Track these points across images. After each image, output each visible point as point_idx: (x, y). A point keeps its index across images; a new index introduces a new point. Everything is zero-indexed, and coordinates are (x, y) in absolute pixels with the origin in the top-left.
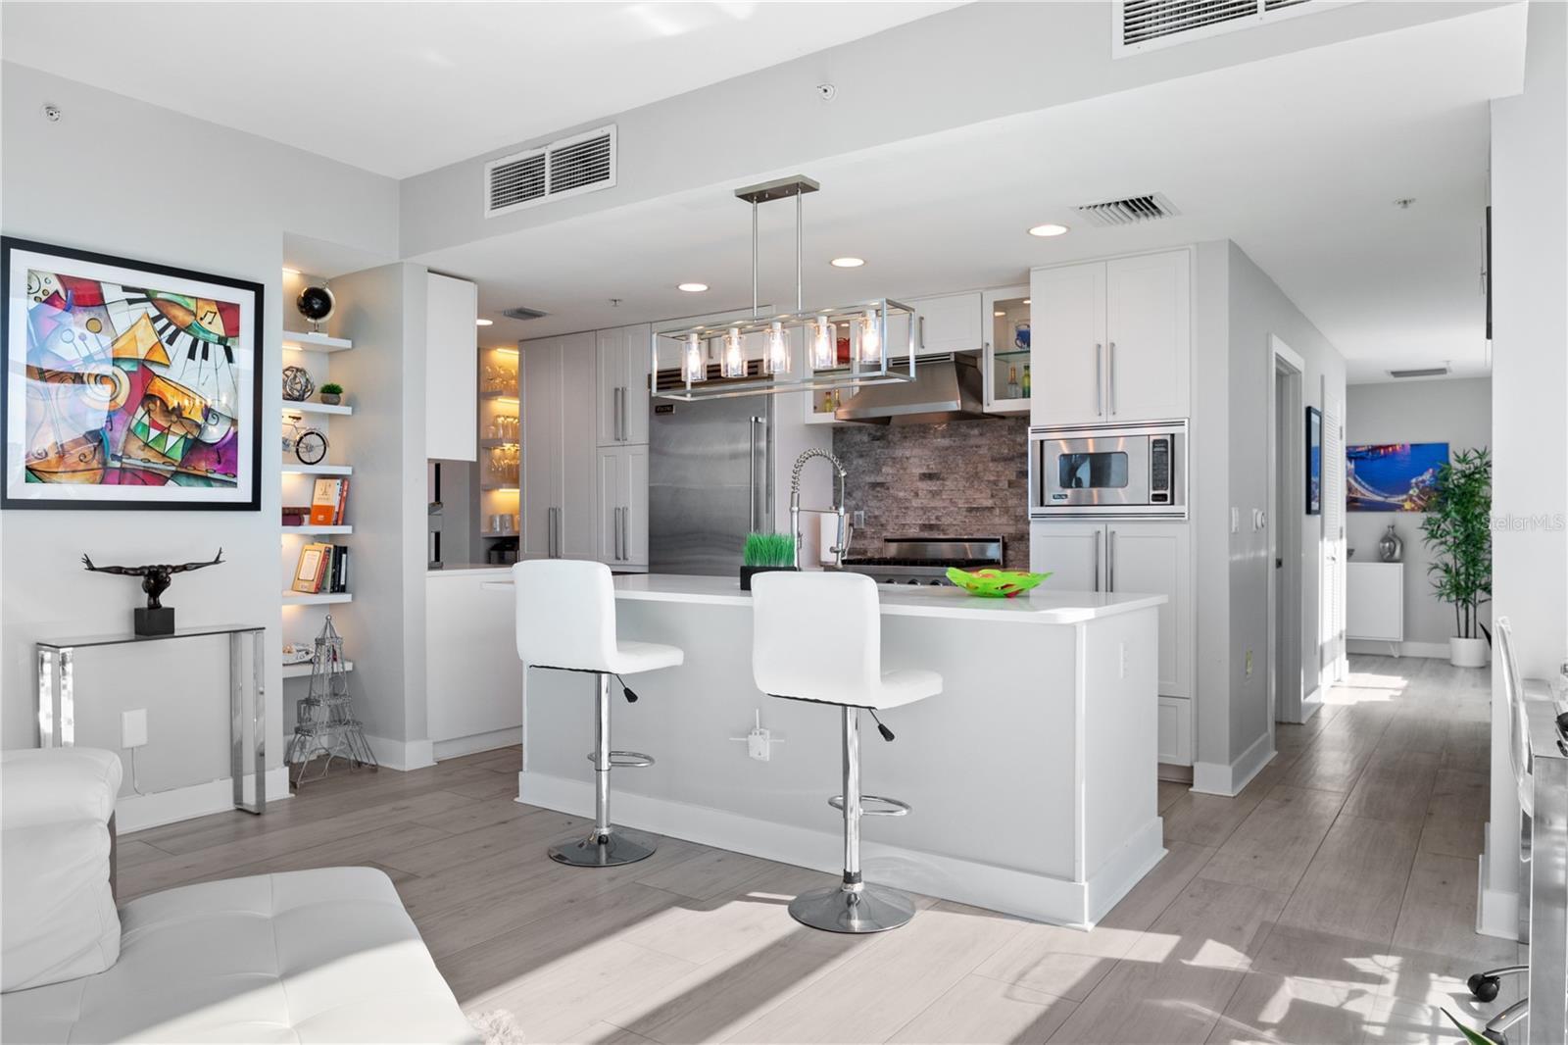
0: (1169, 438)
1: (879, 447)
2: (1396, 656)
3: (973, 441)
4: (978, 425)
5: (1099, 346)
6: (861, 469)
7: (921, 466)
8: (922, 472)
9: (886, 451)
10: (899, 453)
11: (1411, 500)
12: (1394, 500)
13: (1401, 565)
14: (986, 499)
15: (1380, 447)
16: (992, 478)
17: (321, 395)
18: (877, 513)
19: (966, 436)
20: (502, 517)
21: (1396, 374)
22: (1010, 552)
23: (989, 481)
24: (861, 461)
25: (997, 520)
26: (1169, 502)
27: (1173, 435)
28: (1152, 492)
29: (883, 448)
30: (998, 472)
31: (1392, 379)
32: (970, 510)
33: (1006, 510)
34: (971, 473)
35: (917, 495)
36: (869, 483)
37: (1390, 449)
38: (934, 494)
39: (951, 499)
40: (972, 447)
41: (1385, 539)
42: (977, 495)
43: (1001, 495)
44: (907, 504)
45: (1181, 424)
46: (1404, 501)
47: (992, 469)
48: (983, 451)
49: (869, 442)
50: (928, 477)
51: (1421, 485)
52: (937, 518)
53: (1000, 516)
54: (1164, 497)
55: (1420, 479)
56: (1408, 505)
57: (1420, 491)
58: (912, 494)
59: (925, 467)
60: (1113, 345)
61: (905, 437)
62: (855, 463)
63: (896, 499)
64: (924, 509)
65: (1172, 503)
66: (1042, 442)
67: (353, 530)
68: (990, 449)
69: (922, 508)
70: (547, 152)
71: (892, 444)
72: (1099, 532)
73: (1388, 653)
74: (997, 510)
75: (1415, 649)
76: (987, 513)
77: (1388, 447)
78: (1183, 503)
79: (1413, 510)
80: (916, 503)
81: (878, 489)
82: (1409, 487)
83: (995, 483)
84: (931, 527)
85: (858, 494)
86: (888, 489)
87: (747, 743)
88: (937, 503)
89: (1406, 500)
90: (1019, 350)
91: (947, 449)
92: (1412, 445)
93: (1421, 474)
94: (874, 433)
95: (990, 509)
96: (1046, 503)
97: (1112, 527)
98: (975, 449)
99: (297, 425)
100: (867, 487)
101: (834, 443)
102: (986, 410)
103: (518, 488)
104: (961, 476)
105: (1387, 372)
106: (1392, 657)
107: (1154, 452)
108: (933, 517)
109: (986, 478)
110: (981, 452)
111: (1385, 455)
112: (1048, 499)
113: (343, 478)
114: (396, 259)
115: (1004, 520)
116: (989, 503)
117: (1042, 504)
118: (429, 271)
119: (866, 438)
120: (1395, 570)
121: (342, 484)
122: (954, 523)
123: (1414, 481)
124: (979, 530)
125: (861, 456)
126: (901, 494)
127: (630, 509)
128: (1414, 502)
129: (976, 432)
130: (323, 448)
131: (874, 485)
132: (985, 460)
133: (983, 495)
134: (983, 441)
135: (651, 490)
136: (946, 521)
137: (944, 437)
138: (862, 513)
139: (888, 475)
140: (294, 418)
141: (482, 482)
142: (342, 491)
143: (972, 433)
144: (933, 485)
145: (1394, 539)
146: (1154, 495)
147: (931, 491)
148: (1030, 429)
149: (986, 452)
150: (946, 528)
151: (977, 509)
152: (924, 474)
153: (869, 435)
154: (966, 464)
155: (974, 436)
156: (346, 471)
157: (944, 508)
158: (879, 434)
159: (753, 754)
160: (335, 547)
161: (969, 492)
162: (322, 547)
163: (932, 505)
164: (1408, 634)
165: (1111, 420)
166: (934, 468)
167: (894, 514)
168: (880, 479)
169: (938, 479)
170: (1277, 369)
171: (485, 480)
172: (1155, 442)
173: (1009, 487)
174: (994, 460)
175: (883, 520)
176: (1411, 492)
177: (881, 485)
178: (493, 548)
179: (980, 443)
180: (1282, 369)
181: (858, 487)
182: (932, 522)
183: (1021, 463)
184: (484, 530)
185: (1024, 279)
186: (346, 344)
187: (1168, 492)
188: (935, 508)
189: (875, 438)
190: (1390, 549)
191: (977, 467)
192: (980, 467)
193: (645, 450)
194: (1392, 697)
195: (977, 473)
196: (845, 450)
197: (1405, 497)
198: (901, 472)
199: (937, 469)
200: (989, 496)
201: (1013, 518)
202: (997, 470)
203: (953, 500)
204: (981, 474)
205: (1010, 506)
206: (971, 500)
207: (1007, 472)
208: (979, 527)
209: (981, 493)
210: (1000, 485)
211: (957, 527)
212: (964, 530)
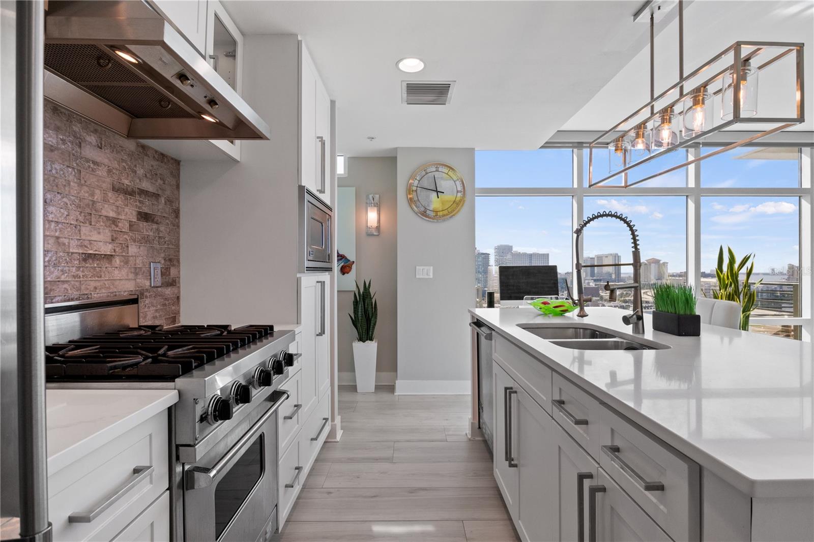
14: (106, 242)
16: (112, 214)
23: (107, 218)
30: (117, 207)
32: (87, 257)
34: (86, 201)
39: (58, 238)
40: (88, 161)
42: (95, 237)
43: (122, 238)
48: (102, 172)
53: (119, 268)
74: (117, 261)
76: (105, 264)
83: (114, 221)
95: (109, 257)
109: (104, 213)
115: (125, 272)
116: (107, 249)
122: (63, 278)
124: (95, 288)
132: (104, 185)
133: (101, 237)
143: (88, 138)
149: (105, 174)
151: (94, 257)
161: (85, 229)
173: (131, 229)
174: (115, 189)
179: (98, 159)
183: (140, 201)
191: (93, 195)
200: (109, 240)
201: (133, 270)
202: (118, 204)
203: (61, 240)
204: (99, 206)
205: (130, 254)
206: (86, 243)
207: (126, 210)
208: (98, 284)
209: (99, 233)
210: (120, 224)
211: (66, 286)
212: (79, 289)
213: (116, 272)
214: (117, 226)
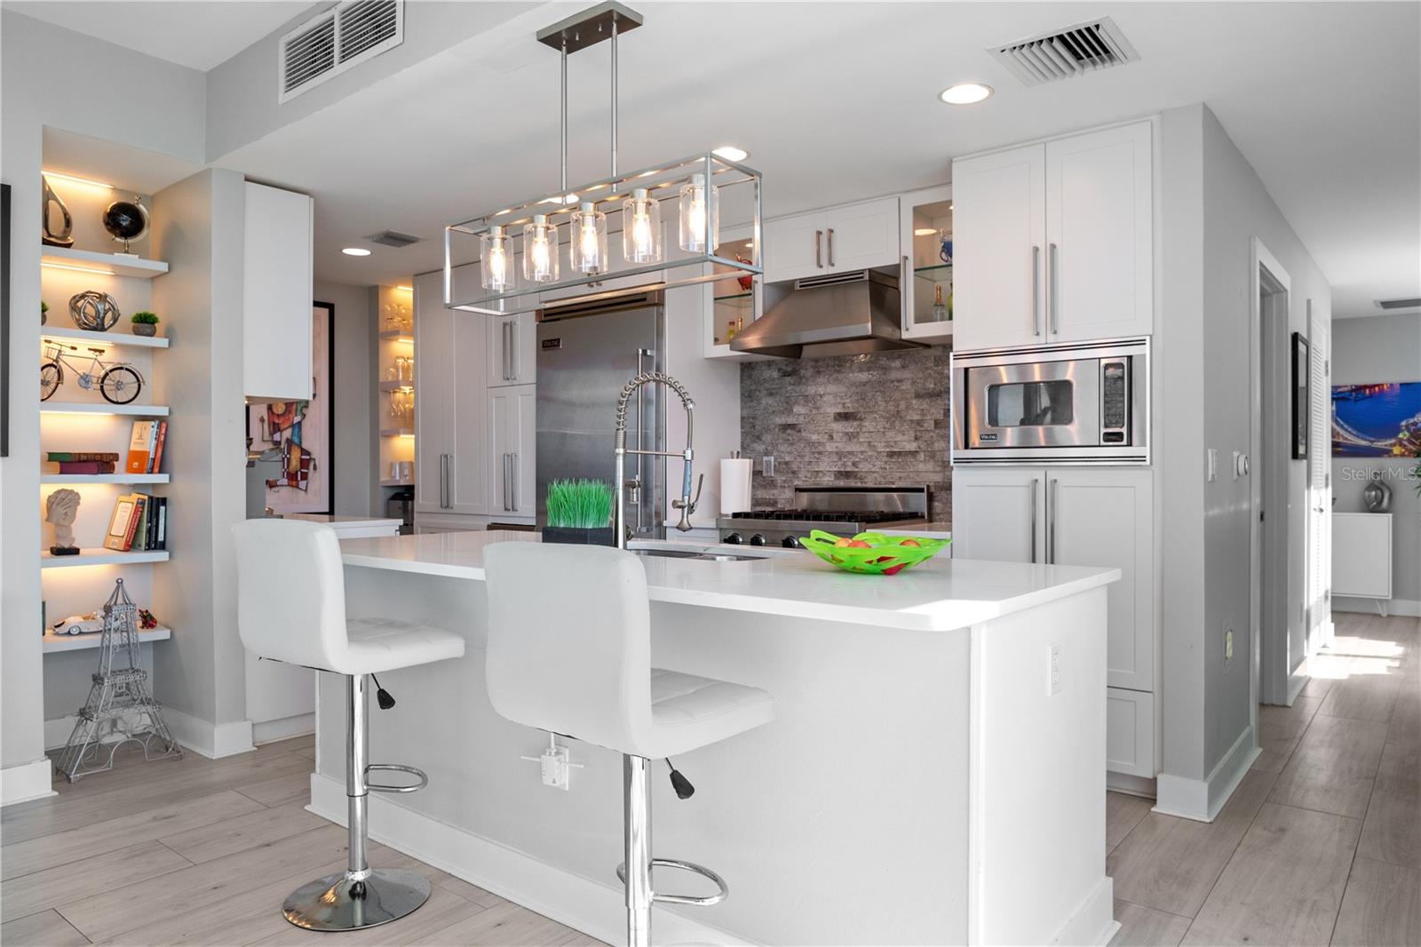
0: (1125, 362)
1: (790, 384)
2: (1385, 615)
3: (894, 375)
4: (900, 356)
5: (1036, 249)
6: (771, 409)
7: (835, 404)
8: (838, 411)
9: (798, 389)
10: (811, 390)
11: (1401, 444)
12: (1380, 444)
13: (1391, 515)
14: (909, 441)
15: (1365, 387)
16: (916, 417)
17: (133, 324)
18: (787, 459)
19: (886, 369)
20: (401, 464)
21: (1386, 305)
22: (936, 504)
23: (911, 421)
24: (770, 401)
25: (921, 467)
26: (1125, 442)
27: (1130, 358)
28: (1103, 430)
29: (794, 385)
30: (922, 410)
31: (1382, 311)
32: (891, 454)
33: (932, 455)
34: (891, 413)
35: (831, 437)
36: (780, 425)
37: (1377, 389)
38: (850, 437)
39: (869, 442)
40: (893, 382)
41: (1372, 486)
42: (900, 438)
43: (927, 436)
44: (821, 449)
45: (1141, 343)
46: (1392, 445)
47: (916, 407)
48: (906, 386)
49: (778, 379)
50: (844, 417)
51: (1413, 428)
52: (854, 464)
53: (925, 462)
54: (1119, 436)
55: (1411, 421)
56: (1396, 450)
57: (1411, 434)
58: (827, 437)
59: (840, 406)
60: (1053, 247)
61: (819, 372)
62: (764, 402)
63: (810, 443)
64: (840, 455)
65: (1130, 444)
66: (966, 370)
67: (171, 479)
68: (914, 383)
69: (837, 453)
70: (336, 13)
71: (804, 380)
72: (1036, 481)
73: (1374, 611)
74: (922, 456)
75: (1404, 607)
76: (910, 459)
77: (1372, 387)
78: (1143, 444)
79: (1402, 455)
80: (830, 447)
81: (789, 431)
82: (1399, 430)
83: (919, 423)
84: (847, 475)
85: (767, 438)
86: (799, 431)
87: (540, 764)
88: (853, 447)
89: (1395, 445)
90: (945, 263)
91: (865, 384)
92: (1401, 384)
93: (1413, 416)
94: (784, 368)
95: (914, 453)
96: (971, 446)
97: (1052, 475)
98: (896, 384)
99: (100, 358)
100: (777, 430)
101: (742, 381)
102: (905, 335)
103: (412, 433)
104: (882, 416)
105: (1375, 302)
106: (1379, 616)
107: (1105, 378)
108: (850, 464)
109: (908, 417)
110: (904, 388)
111: (1371, 396)
112: (975, 439)
113: (160, 420)
114: (199, 165)
115: (930, 466)
116: (913, 446)
117: (967, 446)
118: (247, 179)
119: (775, 374)
120: (1385, 520)
121: (159, 427)
122: (873, 470)
123: (1404, 423)
124: (900, 478)
125: (771, 394)
126: (814, 437)
127: (520, 455)
128: (1405, 446)
129: (897, 363)
130: (136, 385)
131: (785, 427)
132: (908, 396)
133: (906, 437)
134: (906, 374)
135: (538, 434)
136: (864, 467)
137: (861, 370)
138: (772, 459)
139: (800, 415)
140: (95, 350)
141: (382, 428)
142: (158, 434)
143: (893, 365)
144: (850, 427)
145: (1383, 488)
146: (1106, 434)
147: (847, 434)
148: (951, 354)
149: (909, 387)
150: (863, 474)
151: (900, 454)
152: (839, 414)
153: (779, 370)
154: (886, 402)
155: (895, 368)
156: (163, 411)
157: (862, 452)
158: (789, 369)
159: (547, 781)
160: (151, 498)
161: (890, 434)
162: (135, 497)
163: (849, 448)
164: (1397, 591)
165: (1052, 340)
166: (850, 407)
167: (807, 459)
168: (791, 420)
169: (855, 419)
170: (1262, 288)
171: (384, 425)
172: (1107, 366)
173: (936, 427)
174: (918, 396)
175: (794, 467)
176: (1401, 436)
177: (792, 426)
178: (394, 498)
179: (902, 377)
180: (1266, 287)
181: (768, 430)
182: (848, 469)
184: (384, 478)
185: (944, 177)
186: (163, 267)
187: (1124, 430)
188: (851, 453)
189: (786, 374)
190: (1376, 498)
191: (898, 406)
192: (903, 405)
193: (532, 389)
194: (1389, 668)
195: (898, 412)
196: (753, 387)
197: (1393, 441)
198: (814, 411)
199: (853, 408)
200: (913, 439)
201: (940, 463)
202: (922, 408)
203: (872, 444)
204: (903, 414)
205: (937, 449)
206: (892, 444)
207: (933, 410)
208: (902, 475)
209: (904, 435)
210: (925, 425)
211: (876, 475)
212: (885, 478)
213: (921, 465)
214: (922, 426)
